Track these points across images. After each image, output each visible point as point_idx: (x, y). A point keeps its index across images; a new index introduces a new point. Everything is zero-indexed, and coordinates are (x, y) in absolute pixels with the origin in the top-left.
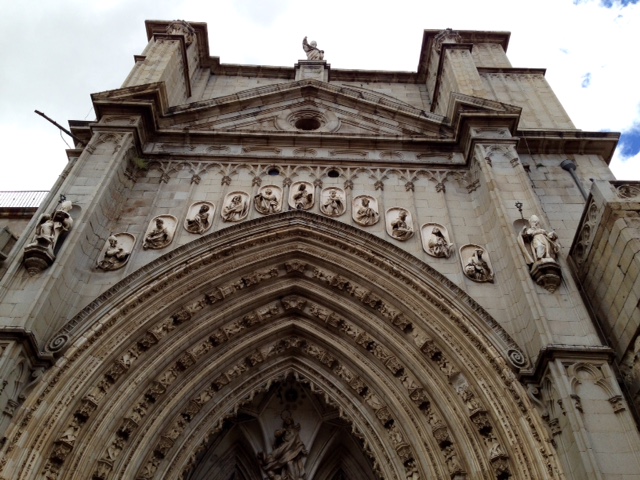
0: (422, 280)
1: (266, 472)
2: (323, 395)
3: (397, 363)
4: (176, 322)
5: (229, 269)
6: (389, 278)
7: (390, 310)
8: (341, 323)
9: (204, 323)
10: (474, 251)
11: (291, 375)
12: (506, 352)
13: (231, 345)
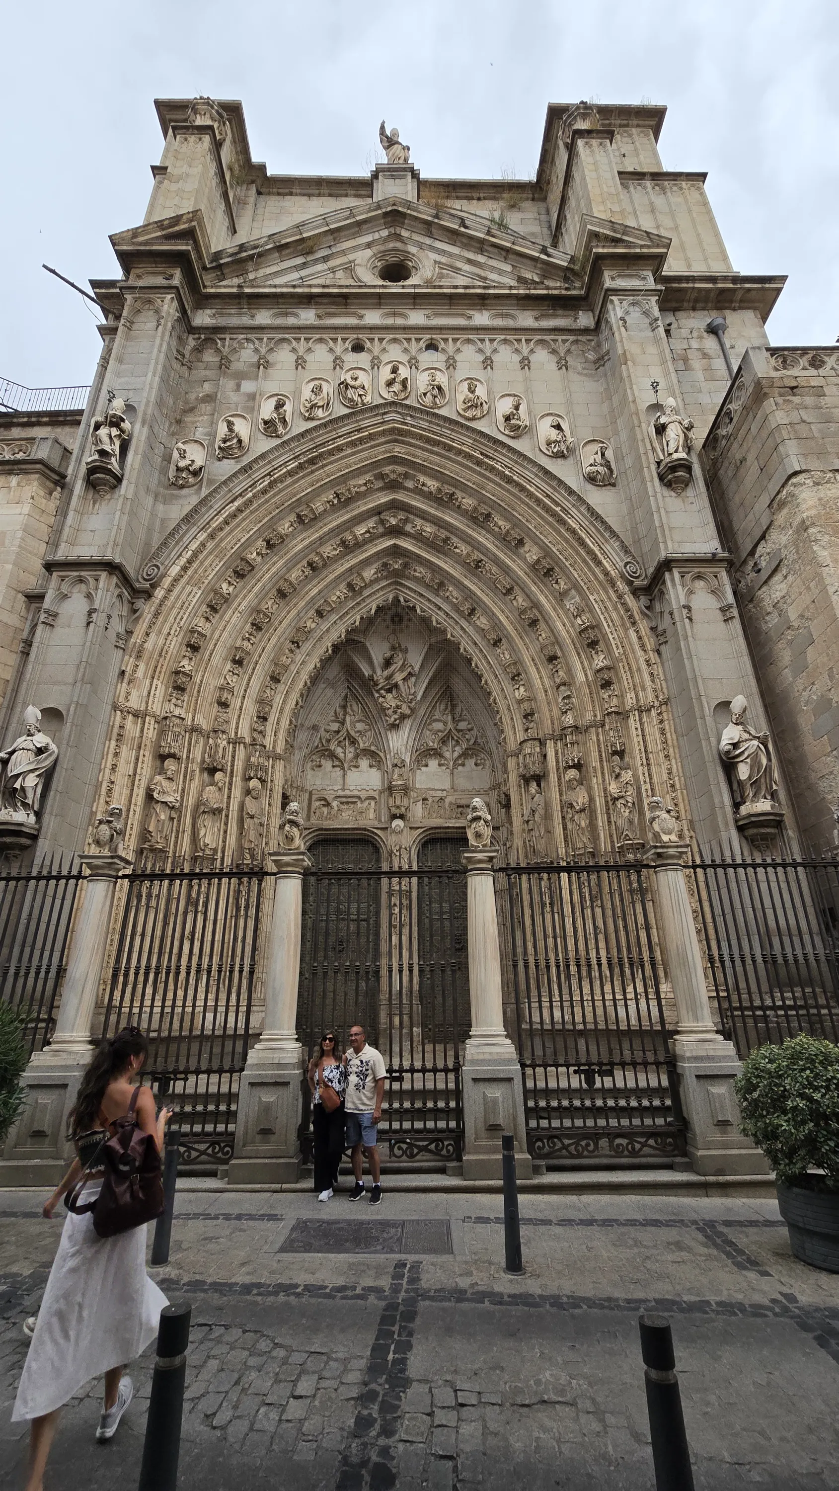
0: (537, 486)
1: (378, 691)
2: (430, 617)
3: (507, 582)
4: (270, 545)
5: (317, 481)
6: (499, 485)
7: (501, 523)
8: (446, 540)
9: (298, 544)
10: (596, 447)
11: (396, 600)
12: (622, 564)
13: (331, 569)
